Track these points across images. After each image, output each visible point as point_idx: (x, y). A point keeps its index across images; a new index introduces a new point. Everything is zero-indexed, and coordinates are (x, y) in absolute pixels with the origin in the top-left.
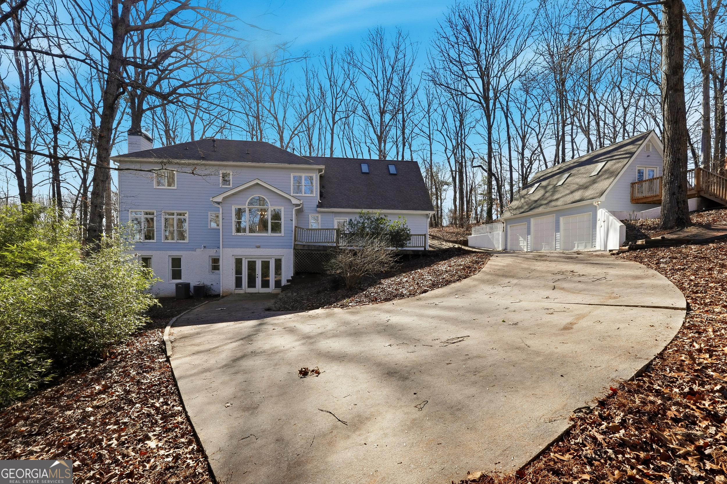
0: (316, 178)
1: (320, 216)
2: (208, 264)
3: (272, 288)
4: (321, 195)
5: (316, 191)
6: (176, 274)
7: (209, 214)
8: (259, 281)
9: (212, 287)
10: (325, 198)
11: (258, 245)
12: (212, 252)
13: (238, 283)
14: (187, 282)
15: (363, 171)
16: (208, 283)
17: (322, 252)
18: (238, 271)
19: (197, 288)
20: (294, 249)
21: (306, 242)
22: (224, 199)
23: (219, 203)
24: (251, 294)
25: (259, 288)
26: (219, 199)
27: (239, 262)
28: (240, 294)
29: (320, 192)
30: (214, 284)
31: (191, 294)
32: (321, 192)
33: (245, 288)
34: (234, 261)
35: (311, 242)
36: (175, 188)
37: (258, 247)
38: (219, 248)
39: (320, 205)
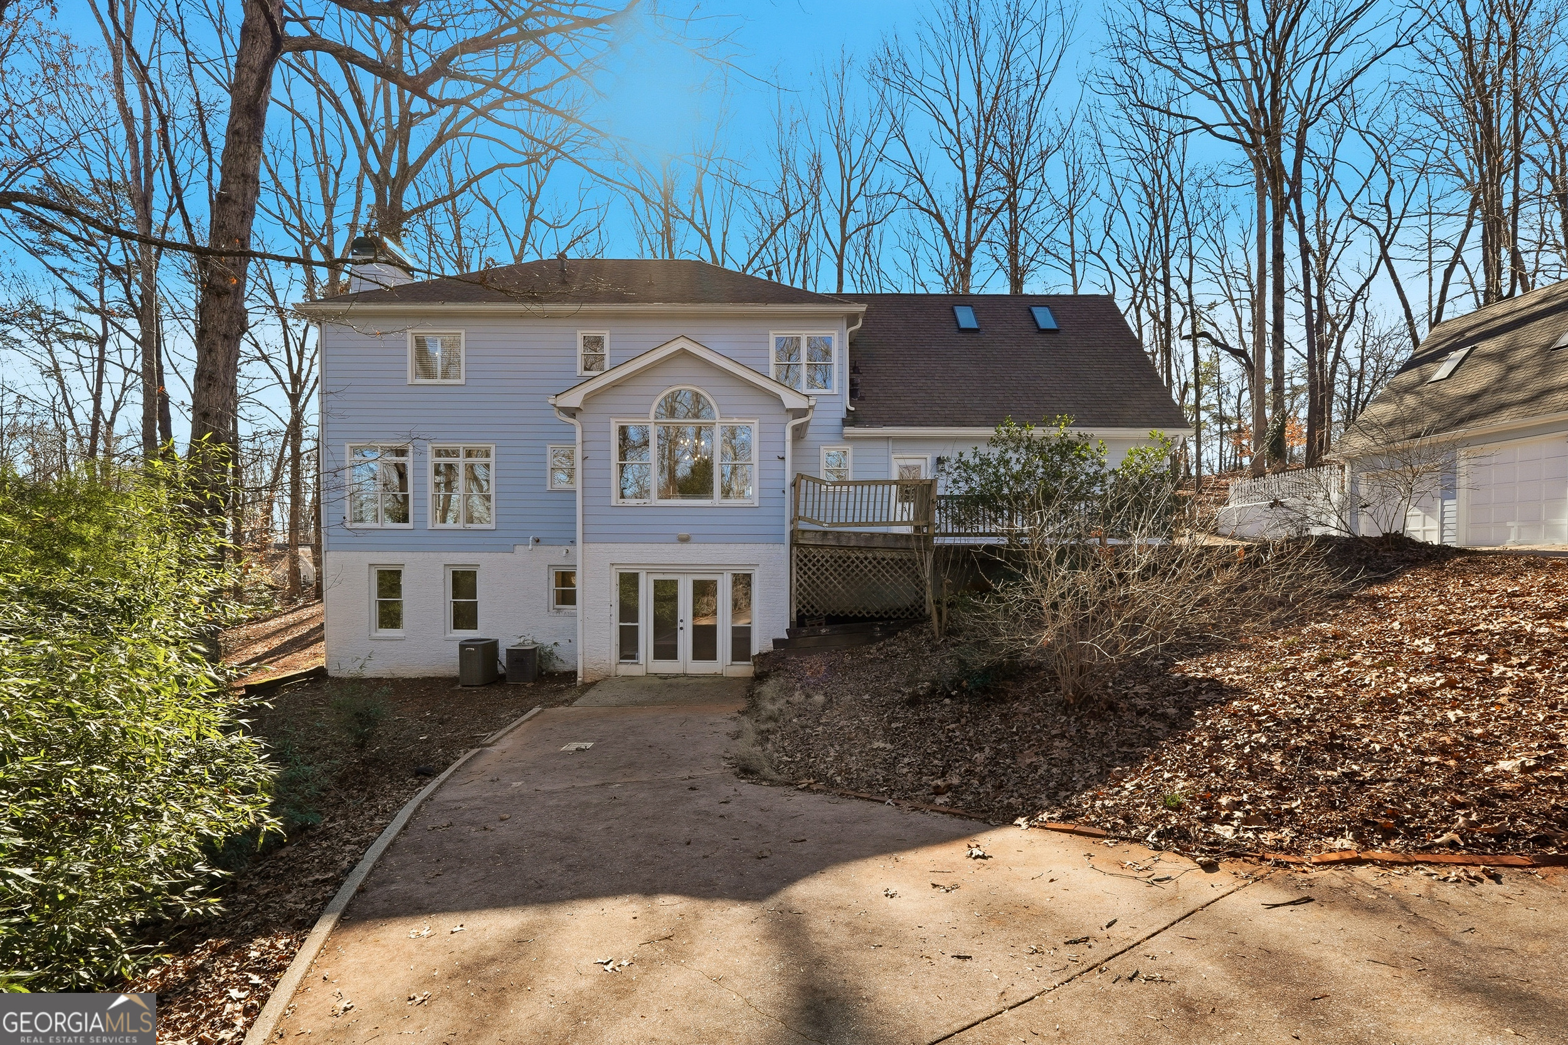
0: (841, 342)
1: (849, 448)
2: (547, 588)
3: (723, 663)
4: (853, 393)
5: (841, 380)
6: (465, 616)
7: (549, 451)
8: (685, 641)
9: (556, 650)
10: (862, 398)
11: (684, 532)
12: (556, 556)
13: (628, 644)
14: (492, 636)
15: (962, 326)
16: (544, 639)
17: (879, 555)
18: (628, 611)
19: (518, 656)
20: (794, 543)
21: (832, 524)
22: (590, 398)
23: (572, 412)
24: (664, 677)
25: (685, 662)
26: (574, 399)
27: (629, 583)
28: (631, 678)
29: (851, 380)
30: (563, 642)
31: (501, 670)
32: (852, 382)
33: (646, 662)
34: (616, 580)
35: (847, 524)
36: (462, 381)
37: (684, 540)
38: (573, 542)
39: (852, 419)
